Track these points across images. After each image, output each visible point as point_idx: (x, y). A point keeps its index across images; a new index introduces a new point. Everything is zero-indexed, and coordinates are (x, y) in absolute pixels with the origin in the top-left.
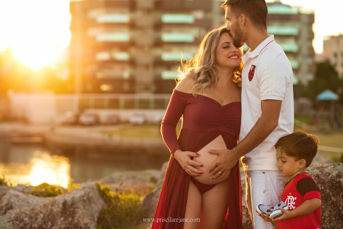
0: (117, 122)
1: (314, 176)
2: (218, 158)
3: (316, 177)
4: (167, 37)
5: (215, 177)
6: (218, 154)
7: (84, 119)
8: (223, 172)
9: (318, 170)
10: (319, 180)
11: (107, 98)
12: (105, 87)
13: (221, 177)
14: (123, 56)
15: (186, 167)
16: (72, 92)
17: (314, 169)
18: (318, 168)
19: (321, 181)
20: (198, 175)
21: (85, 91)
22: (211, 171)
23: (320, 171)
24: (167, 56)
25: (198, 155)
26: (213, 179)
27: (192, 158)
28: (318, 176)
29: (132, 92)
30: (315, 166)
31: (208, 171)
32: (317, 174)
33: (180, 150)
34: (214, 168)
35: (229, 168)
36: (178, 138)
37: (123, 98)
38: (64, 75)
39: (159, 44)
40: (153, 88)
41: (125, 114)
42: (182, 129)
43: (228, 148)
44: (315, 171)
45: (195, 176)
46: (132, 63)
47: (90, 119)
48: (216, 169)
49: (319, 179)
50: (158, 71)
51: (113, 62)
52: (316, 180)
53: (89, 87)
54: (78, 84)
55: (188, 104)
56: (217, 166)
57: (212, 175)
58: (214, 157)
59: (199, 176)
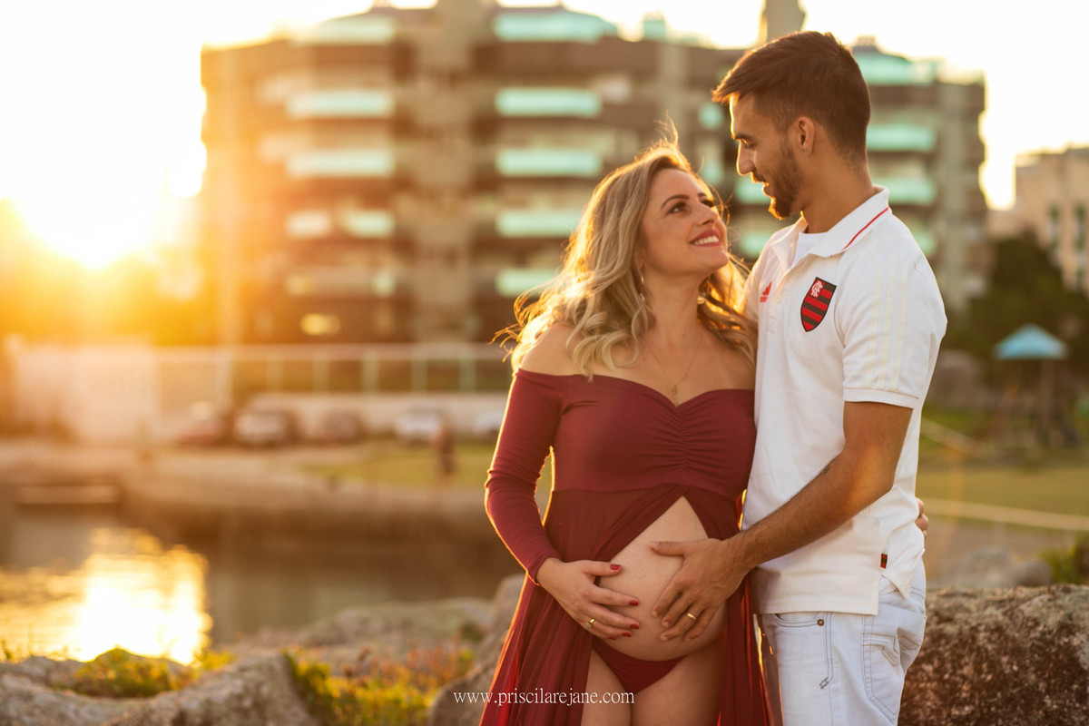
0: (356, 435)
1: (986, 630)
2: (680, 570)
3: (992, 631)
4: (513, 161)
5: (675, 631)
6: (681, 556)
7: (249, 425)
8: (702, 613)
9: (998, 608)
10: (1001, 644)
11: (322, 357)
12: (316, 324)
13: (697, 631)
14: (373, 223)
15: (582, 611)
16: (211, 341)
17: (986, 608)
18: (1000, 603)
19: (1010, 645)
20: (624, 635)
21: (251, 337)
22: (662, 612)
23: (1005, 614)
24: (515, 222)
25: (618, 570)
26: (671, 638)
27: (597, 580)
28: (999, 629)
29: (403, 337)
30: (990, 597)
31: (654, 613)
32: (996, 623)
33: (557, 558)
34: (670, 600)
35: (719, 599)
36: (543, 523)
37: (373, 357)
38: (184, 286)
39: (488, 182)
40: (471, 323)
41: (382, 410)
42: (553, 493)
43: (710, 536)
44: (988, 612)
45: (613, 638)
46: (402, 245)
47: (270, 427)
48: (680, 605)
49: (1002, 638)
50: (486, 270)
51: (342, 242)
52: (994, 642)
53: (266, 324)
54: (229, 315)
55: (568, 409)
56: (679, 595)
57: (666, 624)
58: (671, 565)
59: (628, 635)
